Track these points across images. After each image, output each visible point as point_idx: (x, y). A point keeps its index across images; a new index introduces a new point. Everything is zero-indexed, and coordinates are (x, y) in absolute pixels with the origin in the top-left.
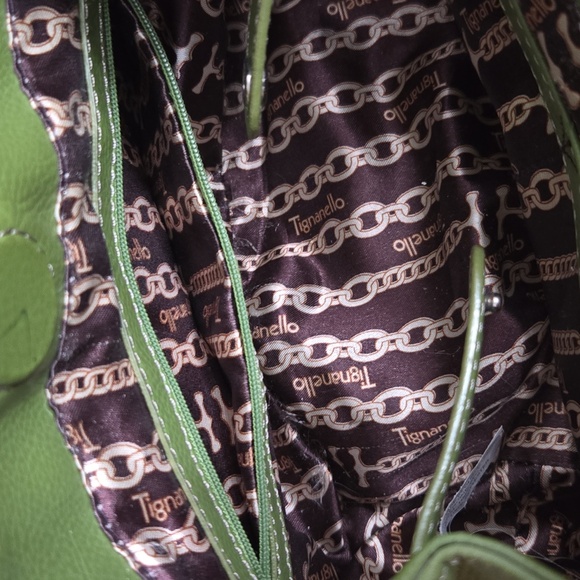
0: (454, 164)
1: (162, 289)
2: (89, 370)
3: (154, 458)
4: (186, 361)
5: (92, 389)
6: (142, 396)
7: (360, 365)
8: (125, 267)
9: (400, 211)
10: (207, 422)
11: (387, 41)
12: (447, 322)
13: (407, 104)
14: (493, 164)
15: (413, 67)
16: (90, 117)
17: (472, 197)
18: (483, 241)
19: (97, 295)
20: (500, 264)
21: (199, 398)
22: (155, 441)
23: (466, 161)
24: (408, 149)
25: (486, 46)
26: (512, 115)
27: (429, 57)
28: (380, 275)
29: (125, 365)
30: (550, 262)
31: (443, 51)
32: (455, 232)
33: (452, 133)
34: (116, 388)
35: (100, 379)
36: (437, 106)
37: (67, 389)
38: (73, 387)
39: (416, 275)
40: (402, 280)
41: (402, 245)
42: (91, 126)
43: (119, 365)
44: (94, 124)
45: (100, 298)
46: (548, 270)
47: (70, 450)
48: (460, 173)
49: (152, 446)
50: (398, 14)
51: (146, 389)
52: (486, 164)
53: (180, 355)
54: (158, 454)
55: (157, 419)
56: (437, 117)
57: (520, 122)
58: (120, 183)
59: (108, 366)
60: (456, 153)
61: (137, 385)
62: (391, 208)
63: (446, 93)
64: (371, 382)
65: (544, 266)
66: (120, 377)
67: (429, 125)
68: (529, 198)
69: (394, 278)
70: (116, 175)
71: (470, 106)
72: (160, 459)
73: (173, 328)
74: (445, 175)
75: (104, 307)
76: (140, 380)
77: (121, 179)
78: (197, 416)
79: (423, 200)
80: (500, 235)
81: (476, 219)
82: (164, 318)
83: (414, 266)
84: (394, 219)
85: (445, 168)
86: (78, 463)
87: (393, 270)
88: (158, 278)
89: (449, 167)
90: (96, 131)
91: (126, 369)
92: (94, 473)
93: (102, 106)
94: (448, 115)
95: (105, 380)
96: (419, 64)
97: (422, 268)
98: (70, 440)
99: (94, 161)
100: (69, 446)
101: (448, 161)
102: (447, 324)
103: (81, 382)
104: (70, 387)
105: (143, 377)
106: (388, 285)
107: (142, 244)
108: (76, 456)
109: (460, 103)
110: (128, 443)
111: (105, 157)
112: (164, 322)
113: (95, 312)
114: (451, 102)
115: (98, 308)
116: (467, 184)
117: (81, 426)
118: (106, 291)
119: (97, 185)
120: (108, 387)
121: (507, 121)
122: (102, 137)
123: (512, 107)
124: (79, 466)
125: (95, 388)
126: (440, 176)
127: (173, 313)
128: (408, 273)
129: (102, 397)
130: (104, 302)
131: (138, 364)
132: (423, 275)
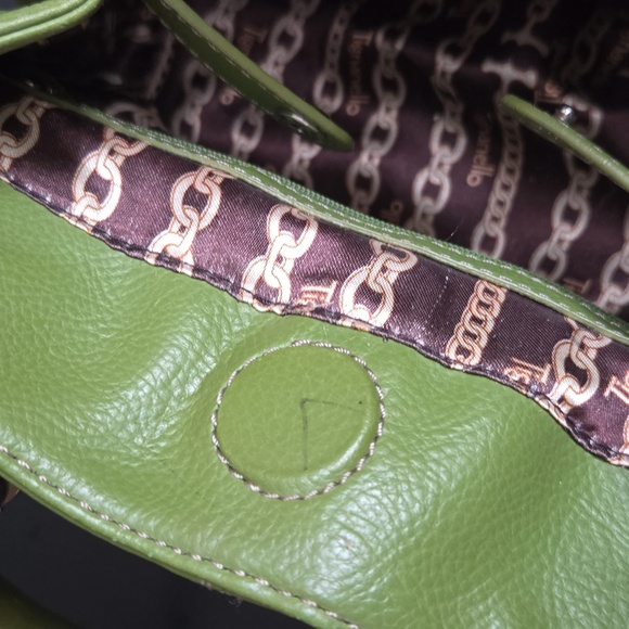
2: (460, 323)
3: (586, 342)
5: (482, 331)
9: (444, 157)
12: (578, 177)
22: (574, 324)
28: (488, 216)
29: (481, 288)
34: (496, 312)
35: (476, 320)
37: (469, 348)
38: (471, 342)
39: (513, 182)
40: (508, 197)
41: (475, 177)
43: (476, 296)
49: (576, 332)
54: (588, 334)
56: (393, 57)
62: (435, 162)
63: (380, 37)
66: (489, 303)
69: (501, 204)
72: (593, 337)
79: (451, 130)
81: (508, 72)
83: (503, 178)
84: (447, 168)
87: (493, 201)
94: (400, 44)
96: (333, 51)
97: (510, 172)
102: (580, 179)
103: (469, 334)
104: (469, 344)
106: (503, 214)
120: (490, 318)
125: (483, 328)
128: (506, 187)
132: (517, 175)
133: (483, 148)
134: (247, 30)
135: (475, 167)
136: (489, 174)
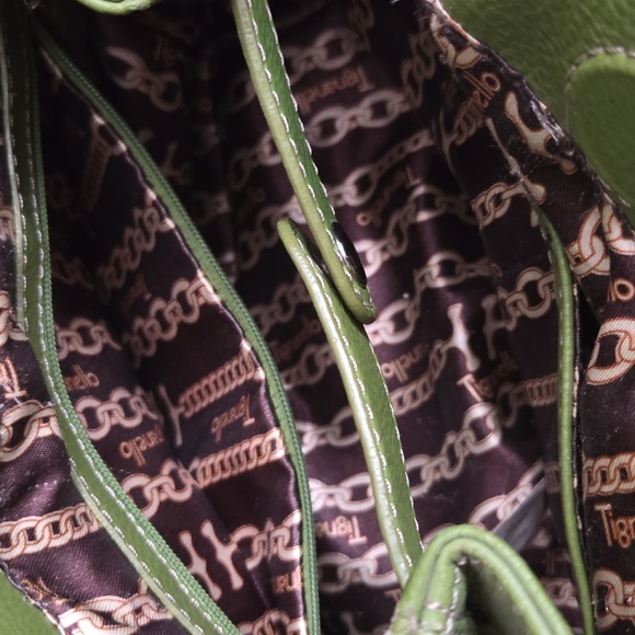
0: (434, 273)
1: (119, 418)
2: (40, 518)
3: (145, 608)
4: (163, 497)
5: (45, 540)
6: (113, 542)
7: (349, 516)
8: (61, 399)
9: (383, 330)
10: (199, 565)
11: (357, 135)
12: (443, 459)
13: (381, 204)
14: (481, 269)
15: (385, 163)
16: (13, 224)
17: (456, 311)
18: (471, 364)
19: (36, 425)
20: (495, 389)
21: (186, 539)
22: (144, 589)
23: (447, 269)
24: (386, 256)
25: (459, 127)
26: (490, 206)
27: (401, 150)
29: (82, 510)
30: (538, 384)
31: (416, 142)
32: (439, 355)
33: (429, 237)
34: (77, 536)
35: (55, 527)
36: (411, 206)
37: (14, 542)
38: (22, 540)
39: (409, 405)
41: (390, 369)
42: (15, 234)
43: (75, 510)
44: (19, 231)
45: (39, 427)
46: (536, 393)
47: (35, 605)
48: (441, 283)
49: (141, 595)
50: (367, 102)
51: (115, 534)
52: (472, 270)
53: (155, 492)
54: (152, 603)
55: (139, 565)
56: (411, 220)
57: (500, 213)
58: (49, 301)
59: (60, 512)
60: (435, 261)
61: (102, 531)
62: (375, 327)
63: (421, 190)
64: (362, 534)
65: (531, 389)
66: (80, 523)
67: (404, 228)
68: (515, 304)
70: (44, 291)
71: (450, 205)
72: (155, 607)
73: (141, 461)
74: (423, 287)
75: (45, 438)
76: (105, 524)
77: (49, 297)
78: (187, 561)
79: (408, 316)
80: (492, 354)
81: (460, 339)
82: (126, 450)
83: (405, 393)
84: (378, 340)
85: (422, 279)
86: (49, 617)
88: (113, 406)
89: (427, 277)
90: (20, 240)
91: (84, 515)
92: (75, 625)
93: (27, 210)
94: (423, 216)
95: (63, 529)
96: (391, 158)
97: (414, 396)
98: (32, 596)
99: (18, 275)
100: (33, 602)
101: (425, 271)
102: (443, 462)
103: (31, 534)
104: (18, 540)
105: (109, 520)
107: (86, 371)
108: (45, 611)
109: (438, 201)
110: (108, 597)
111: (31, 270)
112: (128, 455)
113: (32, 445)
114: (427, 202)
115: (37, 439)
116: (450, 295)
117: (41, 582)
118: (46, 420)
119: (22, 302)
120: (68, 536)
121: (485, 213)
122: (28, 247)
123: (489, 197)
124: (54, 622)
125: (51, 539)
126: (420, 288)
127: (138, 443)
128: (401, 402)
129: (63, 548)
130: (45, 432)
131: (99, 507)
132: (416, 404)
133: (414, 356)
134: (360, 70)
135: (398, 362)
136: (401, 380)
